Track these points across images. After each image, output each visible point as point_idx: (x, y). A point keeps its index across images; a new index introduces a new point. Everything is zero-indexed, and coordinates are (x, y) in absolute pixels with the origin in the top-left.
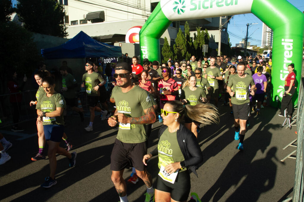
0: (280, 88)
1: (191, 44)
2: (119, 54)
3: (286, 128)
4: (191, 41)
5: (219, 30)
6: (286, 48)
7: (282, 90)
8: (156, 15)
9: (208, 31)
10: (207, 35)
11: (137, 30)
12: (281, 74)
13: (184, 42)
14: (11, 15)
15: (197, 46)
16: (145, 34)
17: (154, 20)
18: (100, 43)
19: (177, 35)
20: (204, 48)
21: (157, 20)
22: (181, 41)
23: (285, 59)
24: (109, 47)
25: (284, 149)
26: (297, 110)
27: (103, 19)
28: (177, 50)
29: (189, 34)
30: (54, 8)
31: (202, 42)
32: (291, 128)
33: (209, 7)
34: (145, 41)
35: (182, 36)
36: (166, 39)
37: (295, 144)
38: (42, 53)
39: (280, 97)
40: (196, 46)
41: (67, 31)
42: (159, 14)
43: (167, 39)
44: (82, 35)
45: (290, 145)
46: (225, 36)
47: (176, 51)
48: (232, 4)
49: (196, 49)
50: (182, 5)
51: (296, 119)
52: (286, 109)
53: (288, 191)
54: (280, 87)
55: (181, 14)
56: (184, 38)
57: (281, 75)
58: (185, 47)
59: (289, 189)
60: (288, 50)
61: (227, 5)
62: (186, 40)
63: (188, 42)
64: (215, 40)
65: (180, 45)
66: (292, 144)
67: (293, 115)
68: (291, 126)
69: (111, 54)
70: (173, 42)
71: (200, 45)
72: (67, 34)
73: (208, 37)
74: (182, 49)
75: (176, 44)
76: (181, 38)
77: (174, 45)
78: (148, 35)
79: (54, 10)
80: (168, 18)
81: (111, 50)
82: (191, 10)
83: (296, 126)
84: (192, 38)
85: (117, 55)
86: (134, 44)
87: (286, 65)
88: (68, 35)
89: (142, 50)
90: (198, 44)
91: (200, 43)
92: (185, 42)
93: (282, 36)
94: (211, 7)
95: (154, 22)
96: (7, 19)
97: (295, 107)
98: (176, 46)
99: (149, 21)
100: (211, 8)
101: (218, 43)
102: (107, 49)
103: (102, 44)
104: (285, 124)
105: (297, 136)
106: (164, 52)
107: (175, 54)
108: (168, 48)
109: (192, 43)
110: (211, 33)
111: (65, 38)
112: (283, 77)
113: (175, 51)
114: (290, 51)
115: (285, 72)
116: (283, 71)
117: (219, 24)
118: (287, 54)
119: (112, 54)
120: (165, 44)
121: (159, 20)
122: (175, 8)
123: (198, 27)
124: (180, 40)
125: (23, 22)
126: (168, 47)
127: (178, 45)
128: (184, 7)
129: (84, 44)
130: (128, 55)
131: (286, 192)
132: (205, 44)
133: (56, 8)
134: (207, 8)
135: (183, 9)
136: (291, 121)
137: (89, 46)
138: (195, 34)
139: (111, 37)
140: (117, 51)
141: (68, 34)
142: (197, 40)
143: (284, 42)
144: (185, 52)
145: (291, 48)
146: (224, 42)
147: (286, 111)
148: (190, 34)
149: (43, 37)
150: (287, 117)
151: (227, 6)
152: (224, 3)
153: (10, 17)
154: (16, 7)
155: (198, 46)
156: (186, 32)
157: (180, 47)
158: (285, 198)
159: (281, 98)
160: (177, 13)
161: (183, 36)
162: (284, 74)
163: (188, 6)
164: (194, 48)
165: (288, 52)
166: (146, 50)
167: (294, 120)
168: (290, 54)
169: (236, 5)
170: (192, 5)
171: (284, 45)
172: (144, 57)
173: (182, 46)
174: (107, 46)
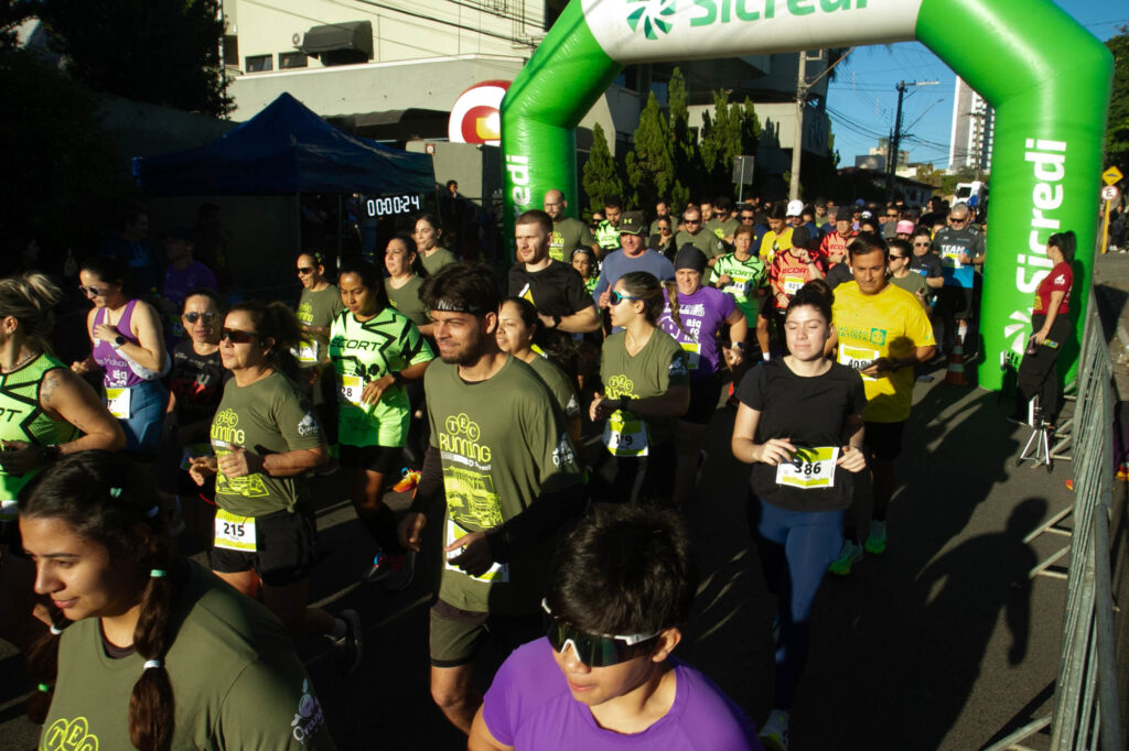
0: (1015, 322)
1: (690, 151)
2: (425, 181)
3: (1034, 467)
4: (690, 141)
5: (795, 101)
6: (1039, 173)
7: (1020, 326)
8: (561, 43)
9: (755, 105)
10: (750, 120)
11: (493, 96)
12: (1019, 269)
13: (667, 145)
14: (19, 24)
15: (714, 159)
16: (524, 110)
17: (557, 57)
18: (353, 140)
19: (642, 120)
20: (738, 170)
21: (569, 60)
22: (655, 142)
23: (1037, 213)
24: (387, 155)
26: (1074, 401)
27: (366, 50)
28: (638, 173)
29: (684, 117)
31: (732, 145)
32: (1051, 467)
33: (762, 11)
34: (523, 134)
35: (659, 120)
36: (599, 130)
37: (1063, 524)
38: (137, 171)
39: (1013, 354)
40: (709, 161)
41: (230, 91)
42: (574, 38)
43: (602, 131)
44: (286, 107)
45: (1047, 527)
46: (817, 126)
47: (635, 177)
48: (847, 7)
49: (709, 170)
50: (661, 4)
51: (1068, 432)
52: (1036, 397)
53: (1035, 695)
54: (1016, 315)
55: (656, 38)
56: (665, 128)
57: (1021, 272)
58: (668, 161)
59: (1040, 687)
60: (1049, 182)
61: (829, 8)
62: (674, 138)
63: (682, 145)
64: (780, 138)
65: (651, 156)
66: (1054, 526)
67: (1059, 421)
68: (1052, 460)
69: (393, 179)
70: (624, 143)
71: (726, 156)
72: (231, 105)
73: (755, 130)
74: (657, 171)
75: (636, 153)
76: (656, 130)
77: (630, 155)
78: (533, 115)
79: (184, 11)
80: (611, 55)
81: (394, 166)
82: (696, 22)
83: (1069, 458)
84: (695, 131)
85: (415, 185)
86: (479, 146)
87: (1039, 236)
88: (235, 108)
89: (510, 168)
90: (718, 151)
91: (725, 150)
92: (671, 146)
93: (1029, 128)
94: (770, 13)
95: (555, 64)
96: (6, 40)
97: (1066, 390)
98: (637, 160)
99: (537, 63)
100: (768, 20)
101: (789, 152)
102: (379, 163)
103: (361, 144)
104: (1032, 453)
105: (1072, 496)
106: (592, 181)
107: (630, 186)
108: (607, 165)
109: (697, 148)
110: (764, 113)
111: (224, 117)
112: (1027, 281)
113: (632, 176)
114: (1053, 185)
115: (1033, 261)
116: (1027, 259)
117: (797, 81)
118: (1043, 196)
119: (398, 182)
120: (595, 149)
121: (575, 59)
122: (635, 16)
123: (718, 91)
124: (652, 135)
125: (66, 52)
126: (606, 162)
127: (643, 156)
128: (668, 12)
129: (294, 140)
130: (456, 187)
131: (1029, 698)
132: (743, 154)
133: (190, 6)
134: (755, 16)
135: (667, 20)
136: (1053, 441)
137: (314, 149)
138: (706, 116)
139: (397, 121)
140: (416, 172)
141: (236, 102)
142: (713, 137)
143: (1034, 150)
144: (667, 180)
145: (1060, 174)
146: (814, 150)
147: (1035, 406)
148: (688, 115)
149: (141, 113)
150: (1038, 426)
151: (826, 13)
152: (815, 2)
153: (15, 35)
155: (717, 161)
156: (672, 107)
157: (649, 164)
158: (1023, 719)
159: (1017, 358)
160: (643, 34)
161: (663, 121)
162: (1030, 271)
163: (685, 8)
164: (704, 169)
165: (1047, 189)
166: (524, 170)
167: (1063, 439)
168: (1054, 196)
169: (861, 10)
170: (698, 7)
171: (1033, 163)
172: (518, 196)
173: (658, 158)
174: (379, 152)
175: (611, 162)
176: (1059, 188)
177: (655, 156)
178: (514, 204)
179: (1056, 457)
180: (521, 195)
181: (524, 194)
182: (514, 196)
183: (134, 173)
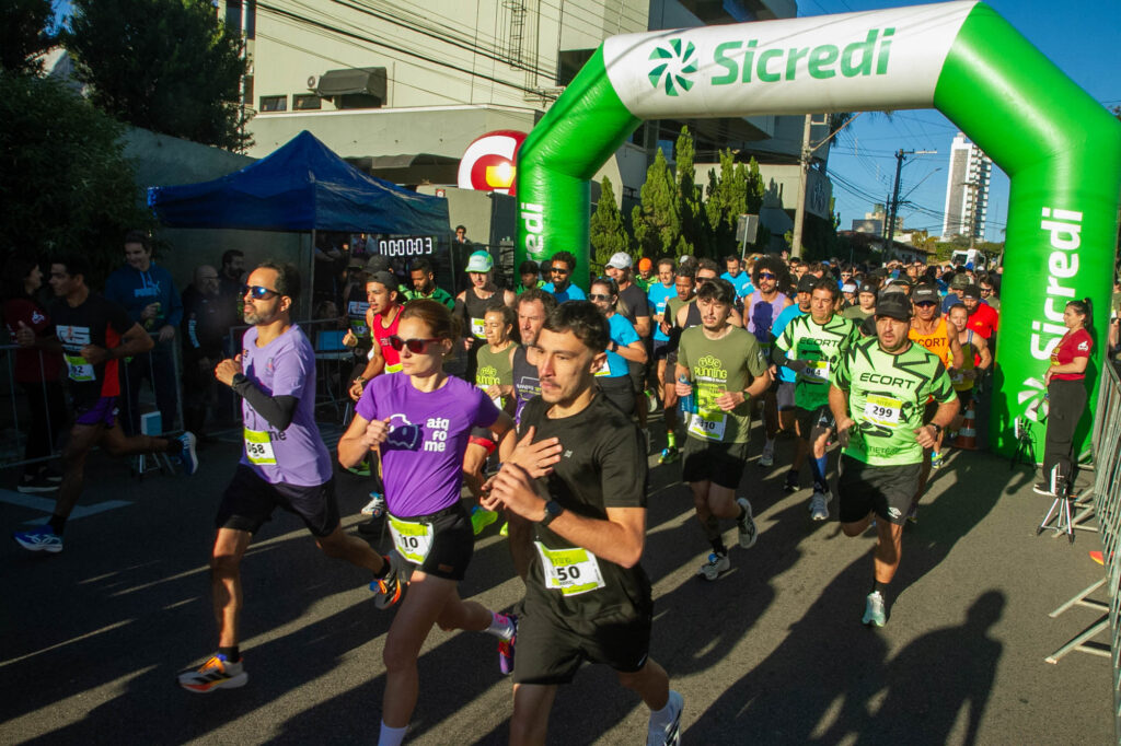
0: (1028, 388)
1: (695, 208)
2: (439, 224)
3: (1055, 536)
4: (696, 197)
5: (799, 164)
6: (1055, 241)
7: (1034, 393)
8: (584, 92)
9: (760, 166)
10: (754, 182)
12: (1033, 335)
13: (674, 200)
14: (47, 52)
15: (718, 216)
16: (540, 159)
17: (576, 109)
18: (370, 181)
19: (649, 175)
20: (742, 228)
21: (588, 112)
22: (661, 197)
23: (1052, 281)
24: (404, 197)
25: (1054, 615)
26: (1095, 471)
27: (379, 95)
28: (644, 227)
29: (691, 174)
30: (210, 39)
31: (736, 204)
32: (1072, 538)
33: (783, 71)
34: (540, 183)
35: (666, 177)
36: (607, 184)
37: (1096, 597)
38: (152, 200)
39: (1027, 421)
40: (714, 219)
41: (248, 128)
42: (596, 91)
43: (610, 184)
44: (305, 146)
45: (1077, 600)
46: (819, 186)
47: (641, 231)
48: (867, 72)
49: (714, 228)
50: (684, 61)
51: (1089, 501)
52: (1057, 465)
54: (1029, 382)
55: (676, 94)
56: (672, 184)
57: (1035, 339)
58: (674, 216)
60: (1063, 251)
61: (849, 72)
62: (680, 195)
63: (688, 201)
64: (783, 199)
65: (657, 210)
66: (1085, 600)
67: (1075, 490)
68: (1073, 530)
69: (409, 222)
70: (631, 198)
71: (730, 214)
72: (248, 141)
73: (760, 189)
74: (662, 226)
75: (642, 207)
76: (663, 186)
77: (636, 208)
78: (549, 164)
79: (210, 48)
80: (630, 110)
81: (411, 208)
82: (716, 81)
83: (1096, 529)
84: (700, 188)
85: (430, 229)
86: (489, 193)
87: (1054, 304)
88: (252, 144)
89: (525, 215)
90: (723, 209)
91: (730, 209)
92: (677, 202)
93: (1044, 196)
94: (790, 75)
95: (574, 115)
96: (31, 67)
98: (642, 214)
99: (557, 112)
100: (789, 82)
101: (792, 213)
102: (398, 205)
103: (378, 185)
104: (1053, 522)
106: (599, 233)
107: (636, 240)
108: (614, 218)
109: (702, 205)
110: (768, 174)
111: (240, 152)
112: (1042, 348)
113: (637, 230)
114: (1069, 254)
115: (1048, 328)
116: (1042, 327)
117: (802, 145)
118: (1059, 264)
119: (413, 224)
120: (603, 202)
121: (595, 110)
122: (657, 72)
123: (724, 149)
124: (659, 189)
125: (89, 82)
126: (613, 214)
127: (649, 210)
128: (690, 70)
129: (313, 178)
132: (748, 213)
133: (216, 42)
134: (776, 78)
135: (688, 77)
136: (1074, 510)
137: (333, 187)
138: (712, 174)
139: (408, 166)
140: (432, 215)
141: (253, 138)
142: (718, 196)
143: (1051, 218)
144: (672, 235)
145: (1076, 243)
146: (815, 212)
147: (1057, 473)
148: (694, 173)
149: (160, 144)
150: (1059, 493)
151: (846, 78)
152: (836, 66)
153: (41, 63)
154: (67, 26)
155: (722, 218)
156: (680, 164)
157: (654, 219)
159: (1030, 425)
160: (664, 90)
161: (670, 177)
162: (1045, 338)
163: (706, 67)
164: (709, 226)
165: (1063, 258)
166: (539, 218)
167: (1084, 509)
168: (1069, 266)
169: (881, 76)
170: (718, 66)
171: (1049, 231)
172: (531, 243)
173: (664, 213)
174: (396, 194)
175: (617, 215)
176: (1075, 258)
177: (661, 211)
178: (526, 251)
179: (1078, 526)
180: (534, 243)
181: (537, 242)
182: (527, 242)
183: (149, 203)
